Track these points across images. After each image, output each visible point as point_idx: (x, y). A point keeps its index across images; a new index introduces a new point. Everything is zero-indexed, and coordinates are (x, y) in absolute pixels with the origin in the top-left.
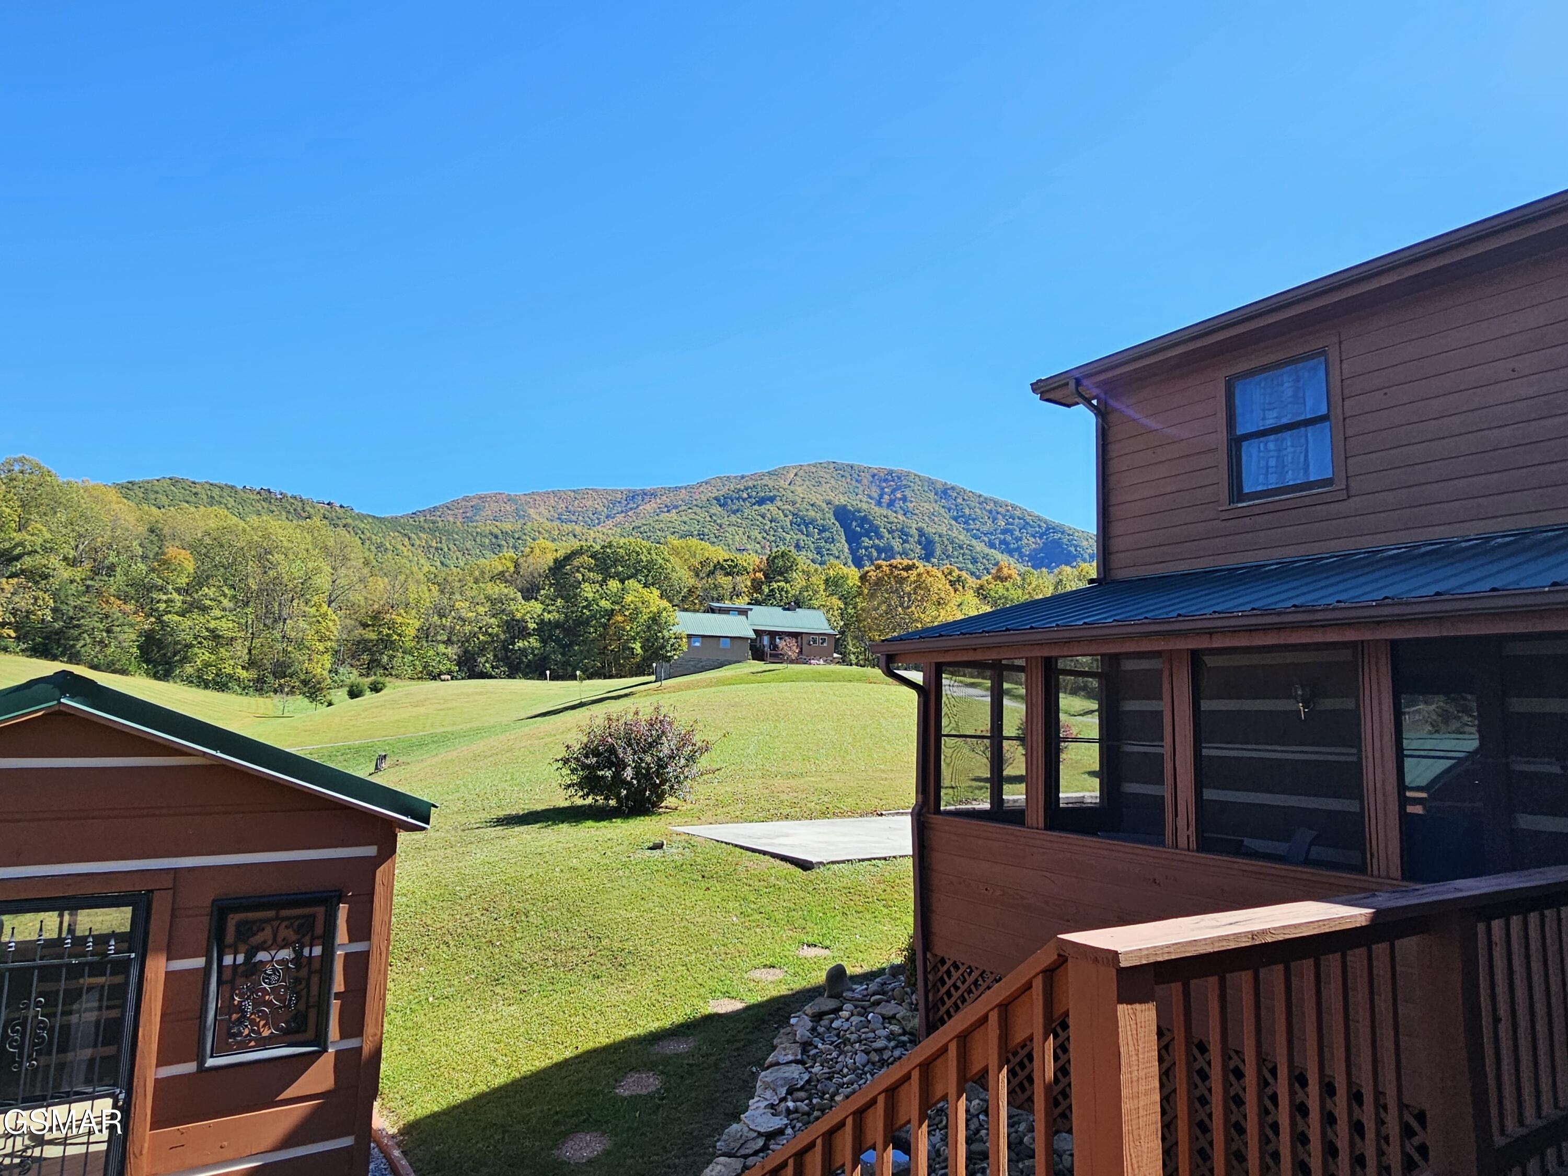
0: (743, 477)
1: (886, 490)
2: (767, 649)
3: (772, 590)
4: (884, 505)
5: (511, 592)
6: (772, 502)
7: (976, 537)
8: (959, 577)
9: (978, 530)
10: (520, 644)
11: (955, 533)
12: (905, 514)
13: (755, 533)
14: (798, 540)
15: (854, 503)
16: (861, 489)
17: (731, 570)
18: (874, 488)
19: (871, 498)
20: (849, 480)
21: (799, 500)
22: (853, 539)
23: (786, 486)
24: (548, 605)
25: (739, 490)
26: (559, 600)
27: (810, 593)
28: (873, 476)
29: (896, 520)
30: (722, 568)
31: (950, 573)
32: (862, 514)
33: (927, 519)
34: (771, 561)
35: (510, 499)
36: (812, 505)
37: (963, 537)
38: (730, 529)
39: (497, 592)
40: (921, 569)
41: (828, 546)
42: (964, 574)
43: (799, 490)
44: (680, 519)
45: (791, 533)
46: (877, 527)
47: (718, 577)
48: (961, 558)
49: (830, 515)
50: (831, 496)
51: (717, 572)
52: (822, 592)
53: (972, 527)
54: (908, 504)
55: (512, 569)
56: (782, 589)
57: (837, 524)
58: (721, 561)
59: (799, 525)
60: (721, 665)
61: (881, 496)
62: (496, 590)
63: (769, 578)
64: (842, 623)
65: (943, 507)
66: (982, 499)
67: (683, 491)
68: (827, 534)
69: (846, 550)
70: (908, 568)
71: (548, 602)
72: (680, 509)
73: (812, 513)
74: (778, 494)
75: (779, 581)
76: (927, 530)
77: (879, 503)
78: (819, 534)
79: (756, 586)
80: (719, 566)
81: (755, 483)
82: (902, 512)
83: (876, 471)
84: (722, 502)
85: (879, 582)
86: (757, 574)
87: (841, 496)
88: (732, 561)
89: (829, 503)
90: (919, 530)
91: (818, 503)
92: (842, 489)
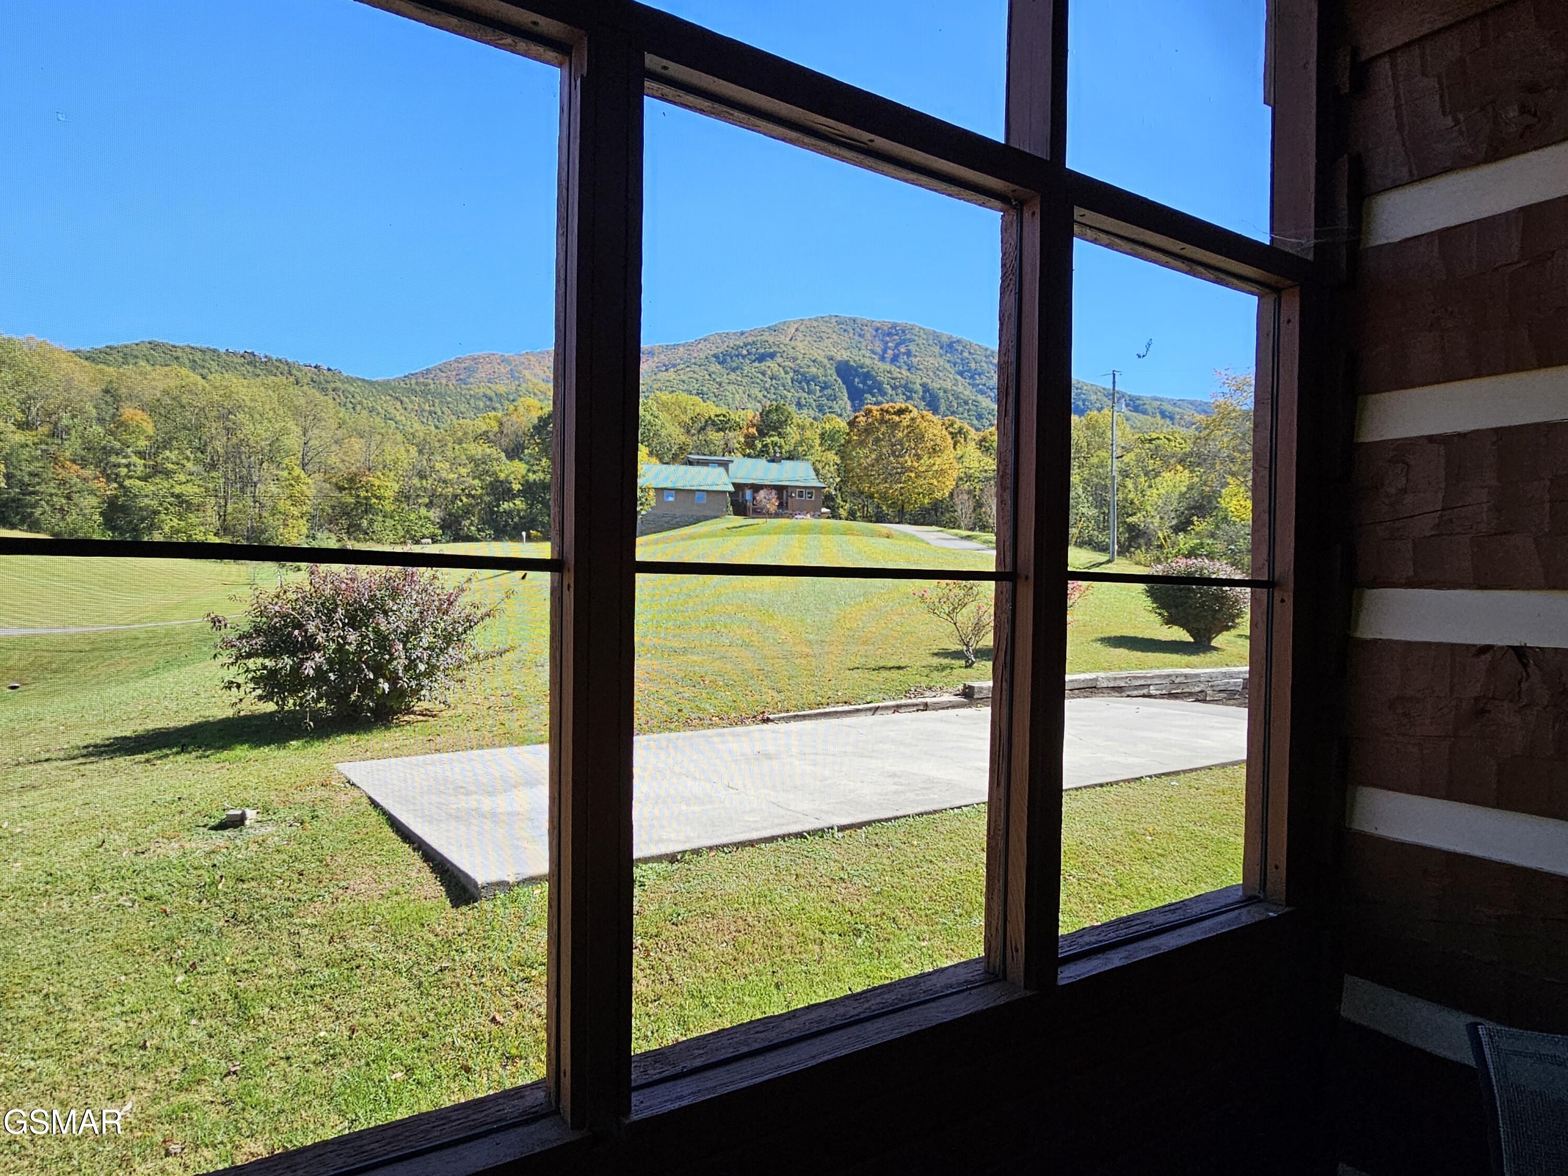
0: (742, 333)
1: (890, 344)
2: (749, 504)
3: (766, 446)
4: (888, 360)
5: (495, 452)
6: (772, 359)
7: (982, 392)
8: (961, 429)
9: (984, 385)
10: (505, 506)
11: (960, 389)
12: (909, 370)
13: (755, 391)
14: (799, 398)
15: (857, 359)
16: (864, 344)
17: (722, 425)
18: (877, 343)
19: (875, 353)
20: (851, 335)
21: (800, 357)
22: (855, 395)
23: (787, 341)
24: (532, 465)
25: (739, 347)
26: (544, 460)
27: (805, 448)
28: (877, 330)
29: (900, 376)
30: (714, 424)
31: (952, 425)
32: (865, 370)
33: (931, 374)
34: (765, 414)
35: (504, 360)
36: (814, 361)
38: (730, 387)
39: (480, 452)
40: (915, 413)
41: (830, 403)
42: (966, 427)
43: (800, 346)
44: (678, 378)
45: (792, 390)
46: (881, 383)
47: (710, 433)
48: (966, 415)
49: (832, 371)
50: (833, 352)
51: (709, 428)
52: (817, 447)
53: (978, 382)
54: (913, 359)
55: (496, 429)
56: (776, 444)
57: (840, 381)
58: (713, 417)
59: (800, 383)
60: (697, 521)
61: (885, 351)
62: (480, 450)
63: (762, 434)
64: (838, 480)
65: (949, 361)
66: (988, 353)
67: (681, 349)
68: (829, 391)
69: (849, 408)
70: (900, 412)
71: (532, 461)
72: (678, 368)
73: (813, 370)
74: (778, 350)
75: (771, 436)
76: (931, 386)
77: (882, 359)
78: (820, 391)
79: (750, 442)
80: (710, 422)
81: (755, 339)
82: (906, 367)
83: (879, 325)
84: (721, 359)
86: (750, 430)
87: (843, 351)
88: (724, 416)
89: (831, 359)
90: (923, 385)
91: (820, 359)
92: (844, 345)
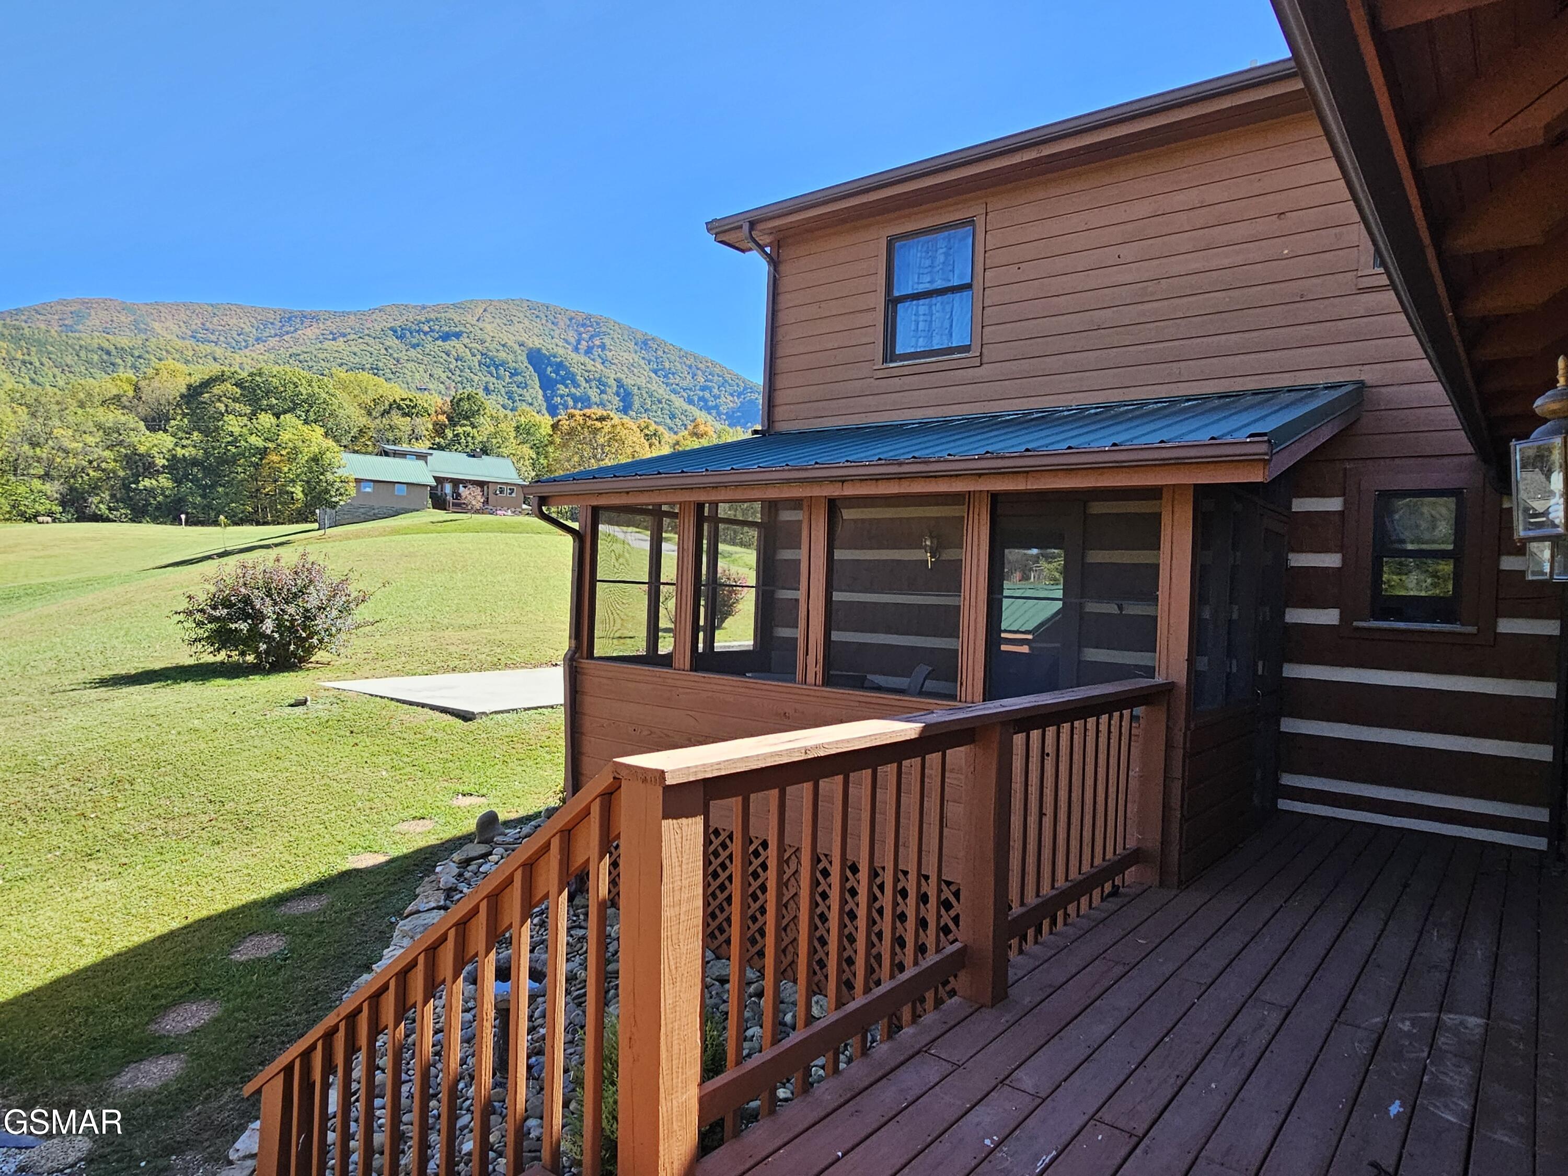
0: (424, 308)
1: (584, 335)
2: (449, 498)
3: (457, 435)
4: (582, 351)
5: (131, 420)
6: (458, 339)
7: (674, 391)
8: (656, 431)
9: (677, 385)
10: (146, 483)
11: (654, 387)
12: (603, 363)
13: (439, 372)
14: (487, 383)
15: (550, 347)
16: (558, 332)
17: (409, 410)
18: (571, 333)
19: (569, 344)
20: (544, 322)
21: (489, 339)
22: (547, 385)
23: (474, 322)
24: (181, 439)
25: (420, 322)
26: (195, 433)
27: (499, 440)
29: (593, 369)
30: (399, 407)
31: (647, 427)
32: (559, 360)
33: (626, 370)
34: (456, 403)
35: (125, 308)
36: (503, 346)
37: (662, 392)
38: (409, 365)
39: (111, 420)
40: (616, 421)
41: (520, 391)
42: (661, 429)
43: (489, 328)
44: (349, 349)
45: (480, 374)
46: (574, 375)
47: (395, 417)
48: (659, 413)
49: (524, 358)
50: (524, 338)
51: (393, 412)
52: (512, 440)
53: (672, 381)
54: (607, 353)
55: (131, 393)
56: (468, 435)
57: (531, 368)
58: (398, 401)
59: (488, 367)
60: (396, 513)
61: (579, 342)
62: (112, 417)
63: (453, 423)
64: (534, 474)
65: (643, 358)
66: (682, 353)
67: (352, 317)
68: (519, 379)
69: (540, 397)
70: (601, 419)
71: (180, 434)
72: (349, 337)
73: (502, 355)
74: (464, 329)
75: (465, 425)
76: (625, 381)
77: (576, 349)
78: (510, 377)
79: (439, 430)
80: (395, 406)
81: (439, 316)
82: (601, 361)
83: (573, 314)
84: (399, 334)
85: (572, 432)
86: (440, 417)
87: (535, 338)
88: (411, 400)
89: (522, 345)
90: (618, 380)
91: (510, 343)
92: (536, 331)
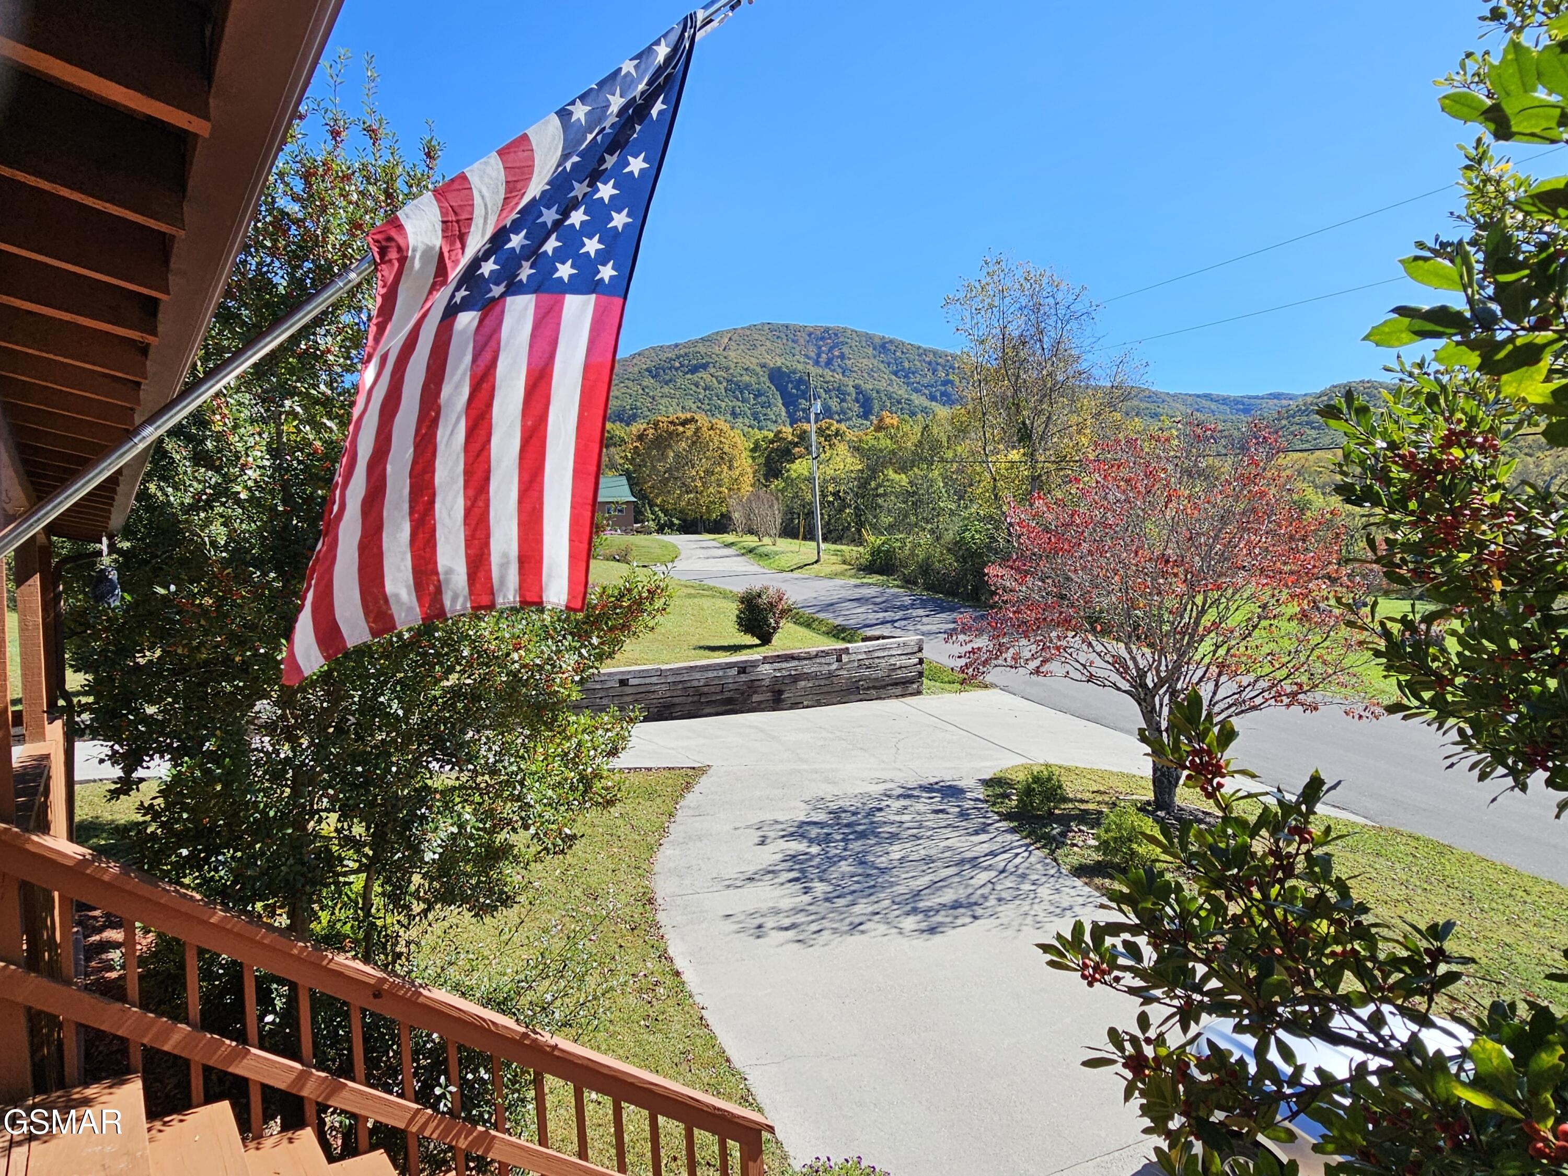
0: (676, 346)
1: (824, 348)
4: (823, 364)
6: (705, 369)
7: (916, 391)
9: (918, 383)
11: (894, 388)
12: (842, 373)
13: (689, 403)
14: (734, 407)
15: (790, 365)
16: (798, 349)
18: (811, 348)
19: (809, 358)
20: (785, 341)
21: (733, 366)
22: (789, 402)
23: (720, 352)
25: (671, 359)
28: (810, 335)
29: (833, 379)
32: (798, 375)
33: (865, 375)
36: (747, 370)
37: (902, 392)
38: (663, 401)
41: (764, 411)
43: (732, 354)
45: (726, 400)
46: (814, 388)
49: (765, 379)
50: (766, 359)
53: (912, 380)
54: (847, 362)
57: (773, 388)
59: (734, 392)
61: (819, 356)
65: (882, 362)
66: (921, 351)
68: (763, 398)
69: (784, 414)
73: (746, 378)
74: (711, 360)
76: (865, 387)
77: (817, 363)
78: (754, 399)
81: (688, 351)
82: (840, 370)
83: (812, 330)
84: (654, 373)
87: (777, 358)
89: (763, 366)
90: (856, 387)
91: (752, 367)
92: (778, 351)
